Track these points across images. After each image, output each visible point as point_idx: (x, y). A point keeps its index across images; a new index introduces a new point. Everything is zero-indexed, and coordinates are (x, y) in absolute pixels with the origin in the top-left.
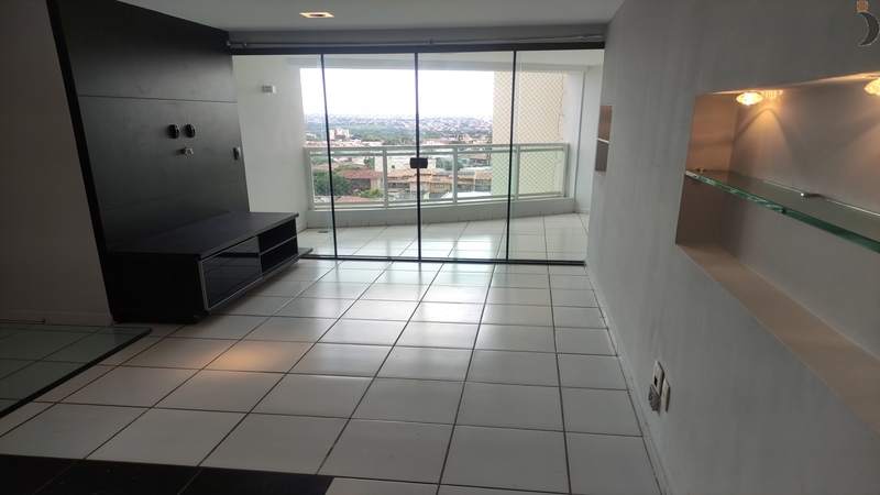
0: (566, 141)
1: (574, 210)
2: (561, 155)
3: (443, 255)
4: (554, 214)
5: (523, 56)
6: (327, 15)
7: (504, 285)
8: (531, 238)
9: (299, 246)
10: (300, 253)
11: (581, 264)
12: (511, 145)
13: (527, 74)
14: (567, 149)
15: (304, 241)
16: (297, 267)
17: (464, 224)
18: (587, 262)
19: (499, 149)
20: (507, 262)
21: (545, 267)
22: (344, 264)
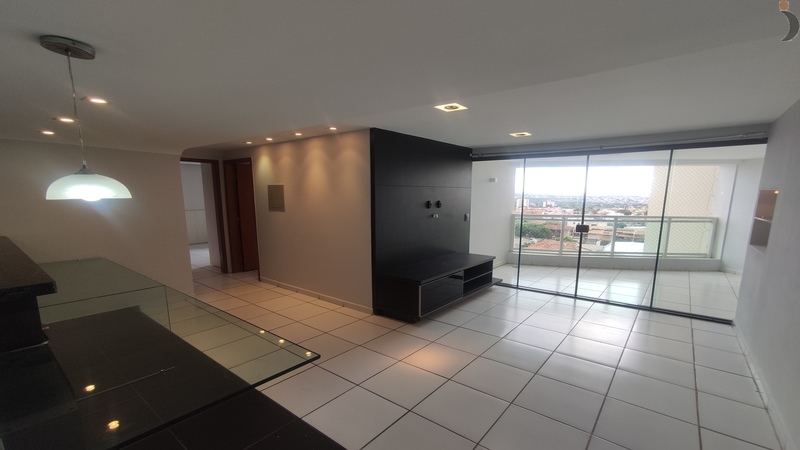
0: (715, 216)
1: (720, 268)
2: (710, 227)
3: (595, 295)
4: (699, 270)
5: (679, 154)
6: (527, 134)
7: (646, 332)
8: (676, 290)
9: (493, 276)
10: (493, 282)
11: (728, 323)
12: (663, 217)
13: (681, 167)
14: (716, 222)
15: (496, 274)
16: (491, 291)
17: (618, 272)
18: (735, 322)
19: (653, 220)
20: (651, 309)
21: (688, 320)
22: (521, 292)
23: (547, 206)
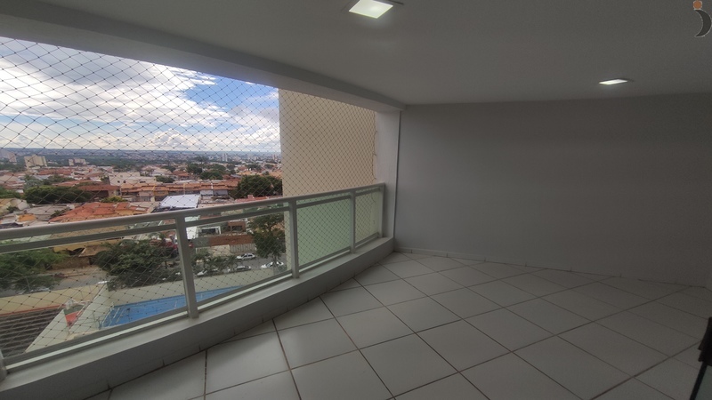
1: (394, 249)
14: (383, 189)
23: (76, 164)
